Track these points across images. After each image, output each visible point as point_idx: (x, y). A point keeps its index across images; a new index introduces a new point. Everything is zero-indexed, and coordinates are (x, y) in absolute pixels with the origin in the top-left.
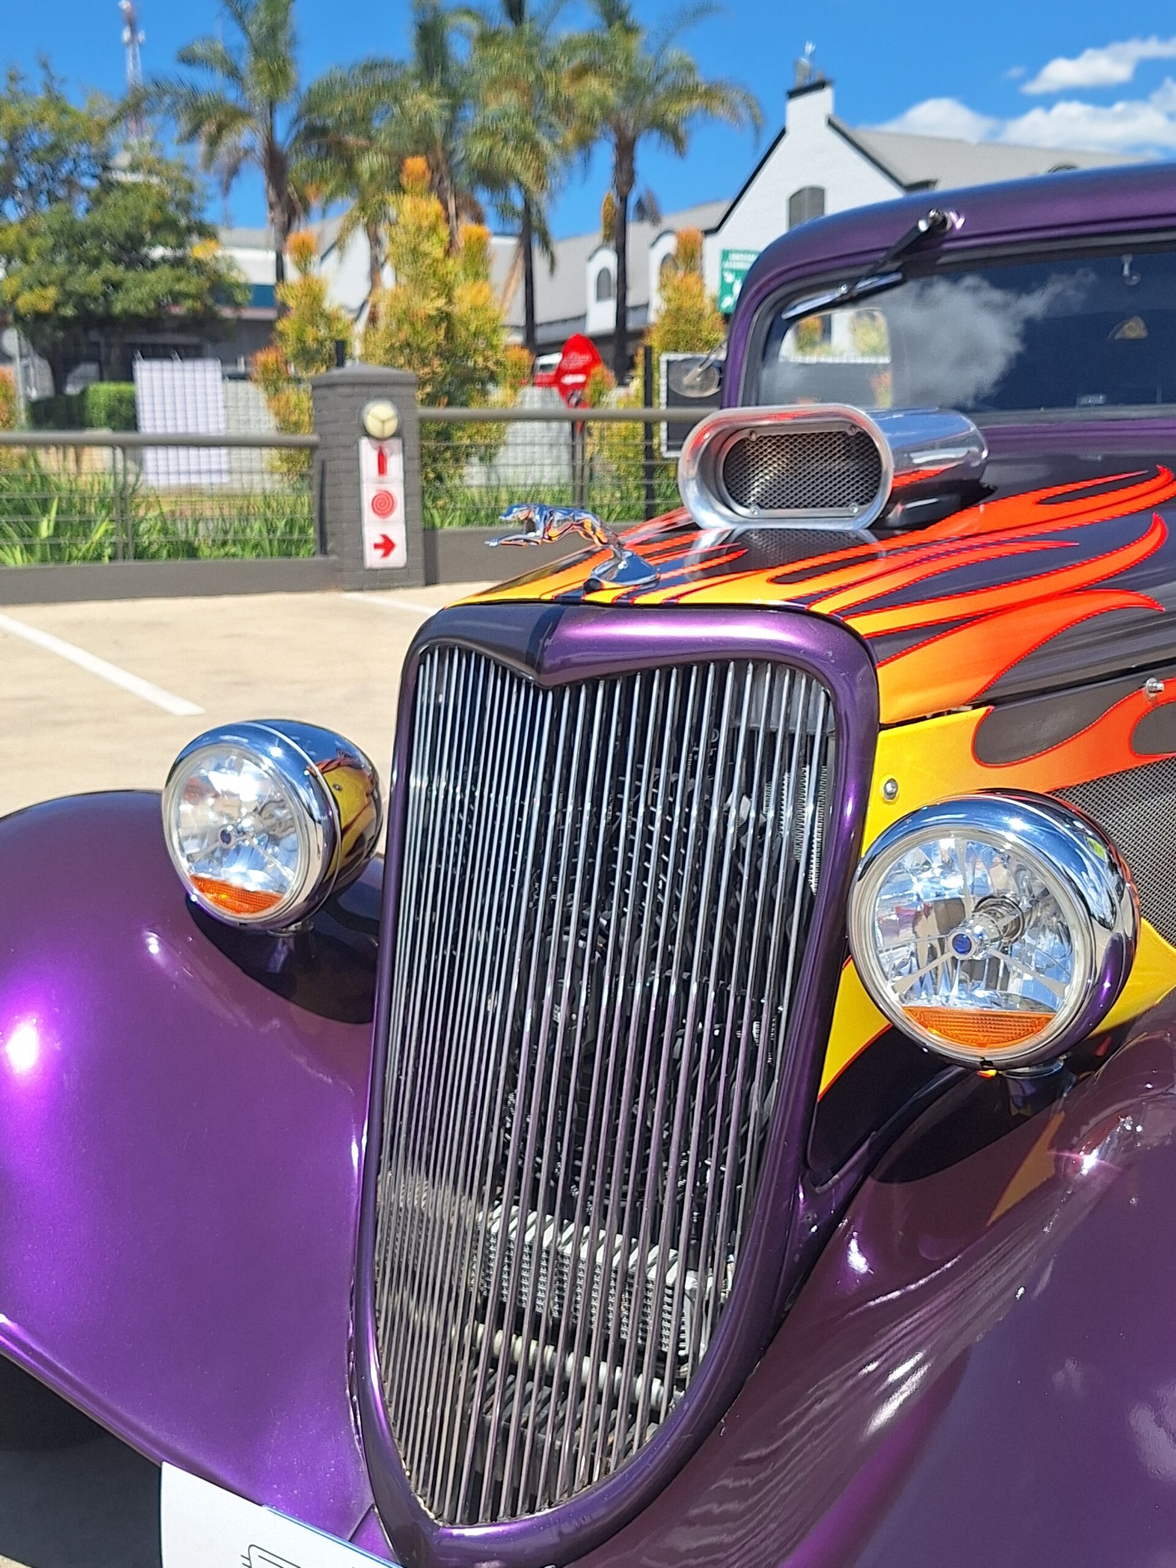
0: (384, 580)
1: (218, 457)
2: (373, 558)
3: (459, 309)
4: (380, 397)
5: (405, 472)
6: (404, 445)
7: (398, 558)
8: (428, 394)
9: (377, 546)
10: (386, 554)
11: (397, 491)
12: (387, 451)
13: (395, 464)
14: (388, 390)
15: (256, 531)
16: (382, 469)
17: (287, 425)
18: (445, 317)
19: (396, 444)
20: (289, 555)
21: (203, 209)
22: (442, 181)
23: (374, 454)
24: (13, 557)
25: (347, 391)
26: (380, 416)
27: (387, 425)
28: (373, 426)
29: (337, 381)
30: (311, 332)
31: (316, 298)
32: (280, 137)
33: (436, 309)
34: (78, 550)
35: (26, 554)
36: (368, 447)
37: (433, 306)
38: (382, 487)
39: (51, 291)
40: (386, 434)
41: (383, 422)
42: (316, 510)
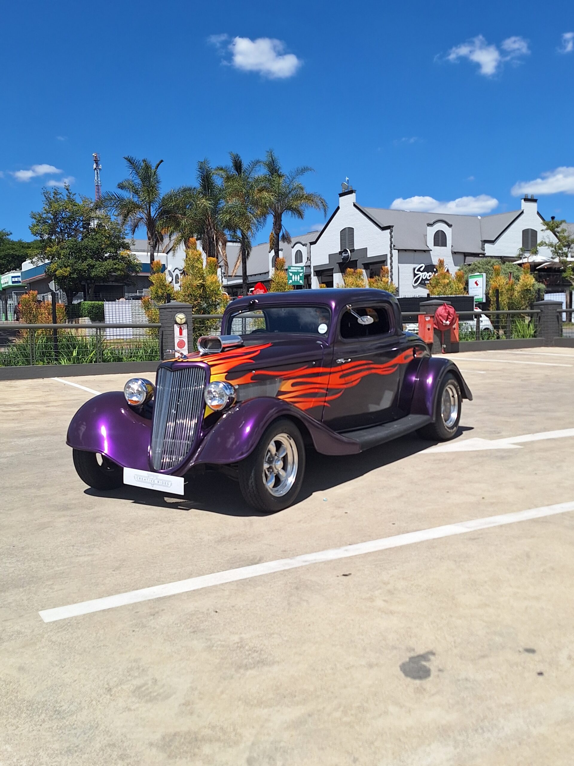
1: (130, 331)
3: (208, 283)
4: (180, 312)
5: (188, 334)
6: (188, 326)
8: (197, 309)
11: (186, 340)
12: (182, 328)
13: (185, 332)
14: (183, 310)
15: (141, 353)
16: (181, 333)
17: (151, 320)
18: (203, 286)
19: (185, 326)
20: (151, 360)
21: (125, 238)
22: (211, 229)
23: (178, 329)
24: (64, 362)
25: (170, 310)
26: (180, 317)
27: (182, 320)
28: (178, 320)
29: (167, 307)
30: (160, 290)
31: (161, 280)
32: (152, 214)
33: (200, 283)
34: (85, 359)
35: (68, 361)
36: (177, 327)
37: (199, 282)
38: (181, 339)
39: (68, 269)
40: (182, 323)
41: (181, 319)
42: (160, 346)
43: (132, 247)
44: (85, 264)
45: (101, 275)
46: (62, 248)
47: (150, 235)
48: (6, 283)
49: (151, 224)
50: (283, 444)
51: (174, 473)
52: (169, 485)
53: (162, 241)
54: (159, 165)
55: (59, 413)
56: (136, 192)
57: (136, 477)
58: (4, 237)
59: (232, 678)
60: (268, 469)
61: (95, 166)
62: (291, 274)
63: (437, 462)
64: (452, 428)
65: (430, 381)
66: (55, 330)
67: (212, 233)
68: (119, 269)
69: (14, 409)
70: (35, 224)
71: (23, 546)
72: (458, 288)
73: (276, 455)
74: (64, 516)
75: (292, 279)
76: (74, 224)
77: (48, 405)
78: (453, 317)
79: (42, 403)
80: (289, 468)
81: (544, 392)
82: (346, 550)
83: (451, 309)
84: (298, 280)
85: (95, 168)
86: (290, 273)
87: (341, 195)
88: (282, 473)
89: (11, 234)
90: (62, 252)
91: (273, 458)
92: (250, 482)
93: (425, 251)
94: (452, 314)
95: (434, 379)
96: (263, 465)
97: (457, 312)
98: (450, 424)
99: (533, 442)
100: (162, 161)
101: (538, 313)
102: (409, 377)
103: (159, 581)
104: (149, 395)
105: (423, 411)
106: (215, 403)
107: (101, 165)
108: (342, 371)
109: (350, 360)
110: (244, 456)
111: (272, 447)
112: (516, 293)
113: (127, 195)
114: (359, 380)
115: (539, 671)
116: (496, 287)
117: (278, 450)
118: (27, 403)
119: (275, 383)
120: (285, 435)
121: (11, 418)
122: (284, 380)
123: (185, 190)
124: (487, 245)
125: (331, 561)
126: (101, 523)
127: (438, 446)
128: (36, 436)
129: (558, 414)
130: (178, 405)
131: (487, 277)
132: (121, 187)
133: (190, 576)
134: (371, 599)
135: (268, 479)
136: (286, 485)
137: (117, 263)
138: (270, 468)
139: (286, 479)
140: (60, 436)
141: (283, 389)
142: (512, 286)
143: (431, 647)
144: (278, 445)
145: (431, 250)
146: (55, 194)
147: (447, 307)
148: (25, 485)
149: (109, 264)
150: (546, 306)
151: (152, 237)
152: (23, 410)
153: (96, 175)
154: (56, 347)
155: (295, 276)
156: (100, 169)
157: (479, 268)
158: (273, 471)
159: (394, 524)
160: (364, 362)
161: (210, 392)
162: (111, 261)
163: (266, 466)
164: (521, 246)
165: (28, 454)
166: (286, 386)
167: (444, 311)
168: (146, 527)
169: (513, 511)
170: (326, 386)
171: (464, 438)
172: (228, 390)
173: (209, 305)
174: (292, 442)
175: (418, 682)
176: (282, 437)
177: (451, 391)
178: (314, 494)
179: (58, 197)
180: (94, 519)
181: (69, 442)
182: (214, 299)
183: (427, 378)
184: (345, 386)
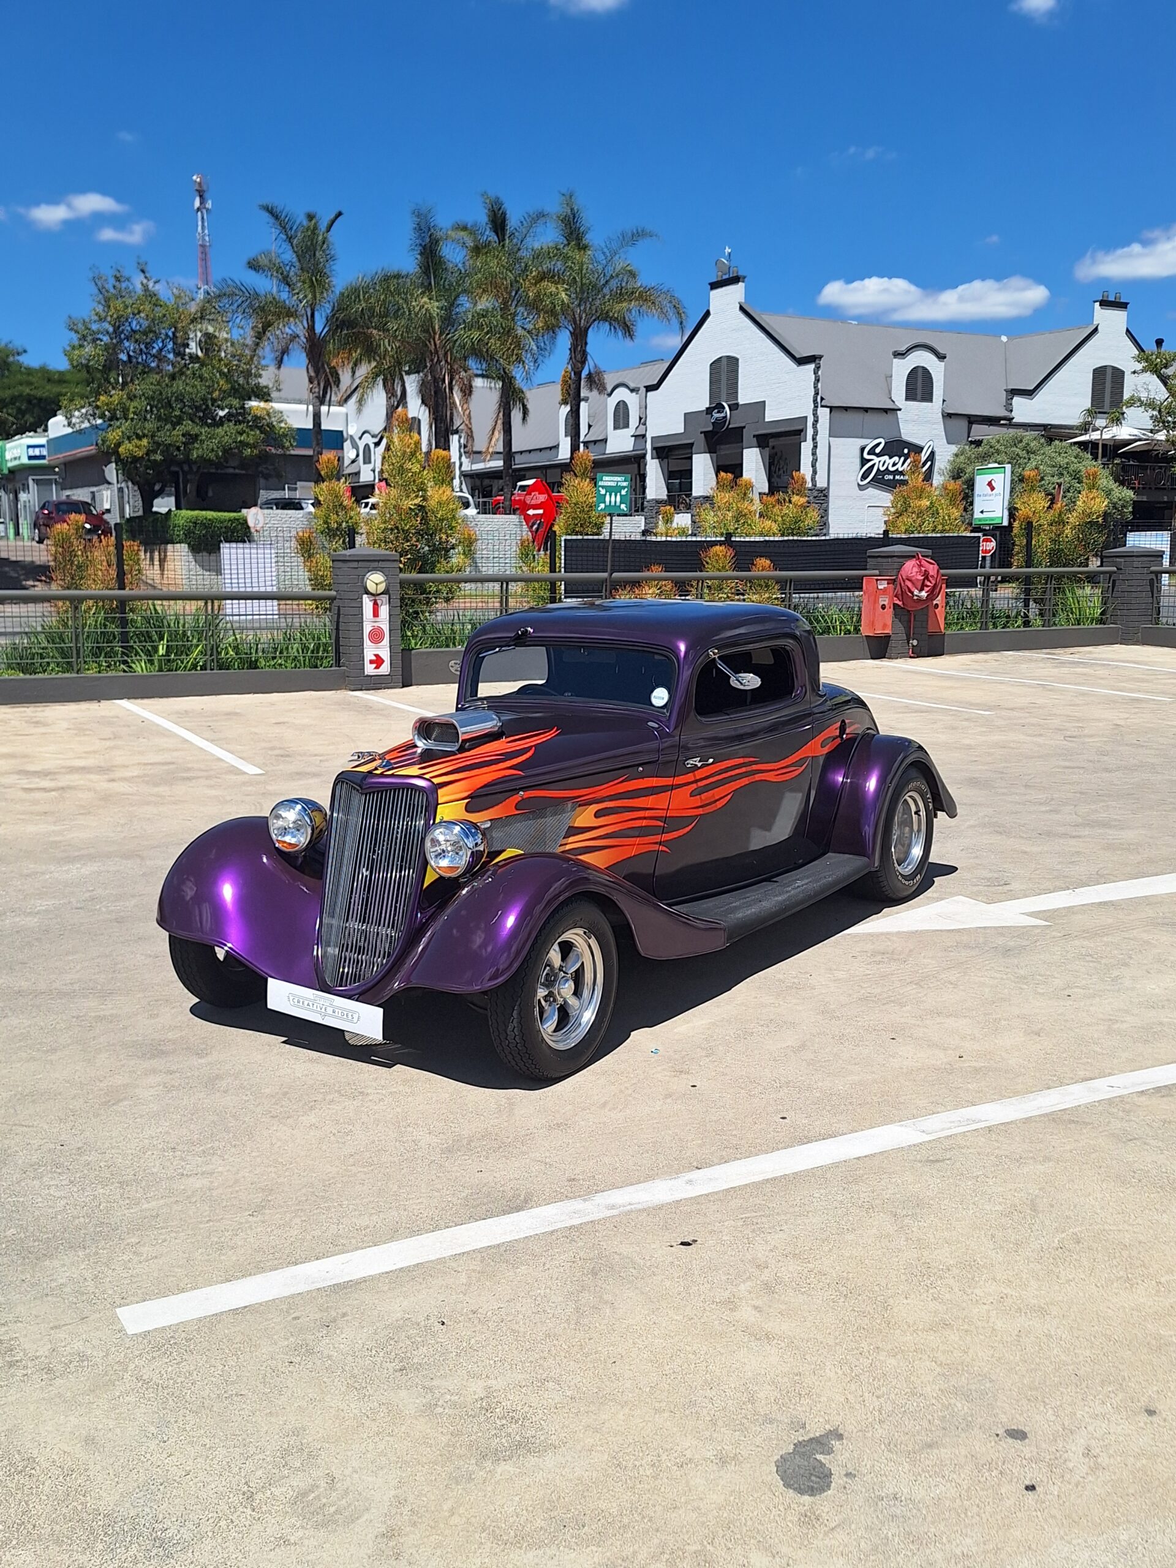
0: (376, 684)
1: (272, 606)
2: (370, 669)
3: (432, 503)
4: (375, 569)
5: (390, 615)
6: (390, 599)
7: (385, 669)
8: (409, 559)
9: (371, 662)
10: (377, 668)
11: (386, 627)
12: (379, 602)
13: (384, 611)
14: (381, 564)
15: (295, 650)
16: (376, 614)
17: (317, 581)
18: (421, 508)
19: (385, 598)
20: (316, 667)
21: (260, 376)
22: (439, 361)
23: (371, 604)
24: (140, 667)
25: (355, 565)
26: (375, 580)
27: (379, 586)
28: (371, 587)
29: (348, 558)
30: (333, 517)
31: (337, 496)
32: (319, 328)
33: (415, 505)
34: (182, 663)
35: (148, 665)
36: (367, 600)
37: (413, 502)
38: (376, 624)
39: (145, 442)
40: (379, 592)
41: (377, 584)
42: (333, 637)
43: (274, 395)
44: (179, 430)
45: (212, 456)
46: (131, 398)
47: (313, 374)
48: (15, 459)
49: (316, 351)
50: (576, 947)
51: (364, 996)
52: (355, 1020)
53: (338, 386)
54: (333, 222)
55: (135, 798)
56: (286, 280)
57: (291, 998)
58: (11, 359)
59: (470, 1479)
60: (546, 998)
61: (197, 203)
62: (603, 492)
63: (879, 958)
64: (911, 877)
65: (872, 784)
66: (123, 602)
67: (441, 369)
68: (247, 445)
69: (46, 783)
70: (76, 343)
71: (80, 1145)
72: (949, 516)
73: (560, 969)
74: (154, 1071)
75: (605, 502)
76: (155, 345)
77: (112, 776)
78: (934, 582)
79: (100, 770)
80: (586, 993)
81: (1107, 770)
82: (690, 1182)
83: (932, 566)
84: (618, 504)
85: (198, 209)
86: (600, 489)
87: (715, 286)
88: (572, 1001)
89: (25, 351)
90: (132, 406)
91: (556, 975)
92: (510, 1028)
93: (886, 411)
94: (932, 576)
95: (881, 782)
96: (536, 991)
97: (942, 571)
98: (907, 869)
99: (1070, 910)
100: (340, 214)
101: (1111, 573)
102: (830, 776)
103: (336, 1247)
104: (317, 832)
105: (857, 847)
106: (444, 863)
107: (210, 202)
108: (696, 781)
109: (711, 760)
110: (500, 980)
111: (554, 955)
112: (1068, 531)
113: (266, 285)
114: (729, 796)
115: (1028, 1483)
116: (1028, 517)
117: (564, 958)
118: (73, 770)
119: (563, 811)
120: (580, 931)
121: (38, 808)
122: (580, 806)
123: (387, 279)
124: (1017, 401)
125: (660, 1207)
126: (225, 1092)
127: (884, 917)
128: (91, 858)
129: (1129, 835)
130: (373, 859)
131: (1012, 472)
132: (254, 265)
133: (393, 1234)
134: (731, 1304)
135: (545, 1016)
136: (580, 1024)
137: (244, 432)
138: (550, 994)
139: (579, 1016)
140: (138, 861)
141: (578, 823)
142: (1060, 515)
143: (836, 1421)
144: (567, 949)
145: (900, 410)
146: (118, 279)
147: (923, 562)
148: (76, 987)
149: (227, 434)
150: (1127, 559)
151: (317, 376)
152: (63, 788)
153: (200, 223)
154: (125, 637)
155: (610, 495)
156: (207, 210)
157: (998, 452)
158: (555, 1000)
159: (784, 1118)
160: (741, 760)
161: (435, 842)
162: (230, 427)
163: (541, 993)
164: (1088, 405)
165: (79, 905)
166: (585, 817)
167: (916, 569)
168: (312, 1108)
169: (1016, 1093)
170: (662, 813)
171: (935, 895)
172: (471, 839)
173: (434, 550)
174: (593, 942)
175: (806, 1499)
176: (575, 935)
177: (914, 801)
178: (632, 1033)
179: (124, 285)
180: (211, 1083)
181: (162, 922)
182: (444, 537)
183: (866, 778)
184: (700, 811)
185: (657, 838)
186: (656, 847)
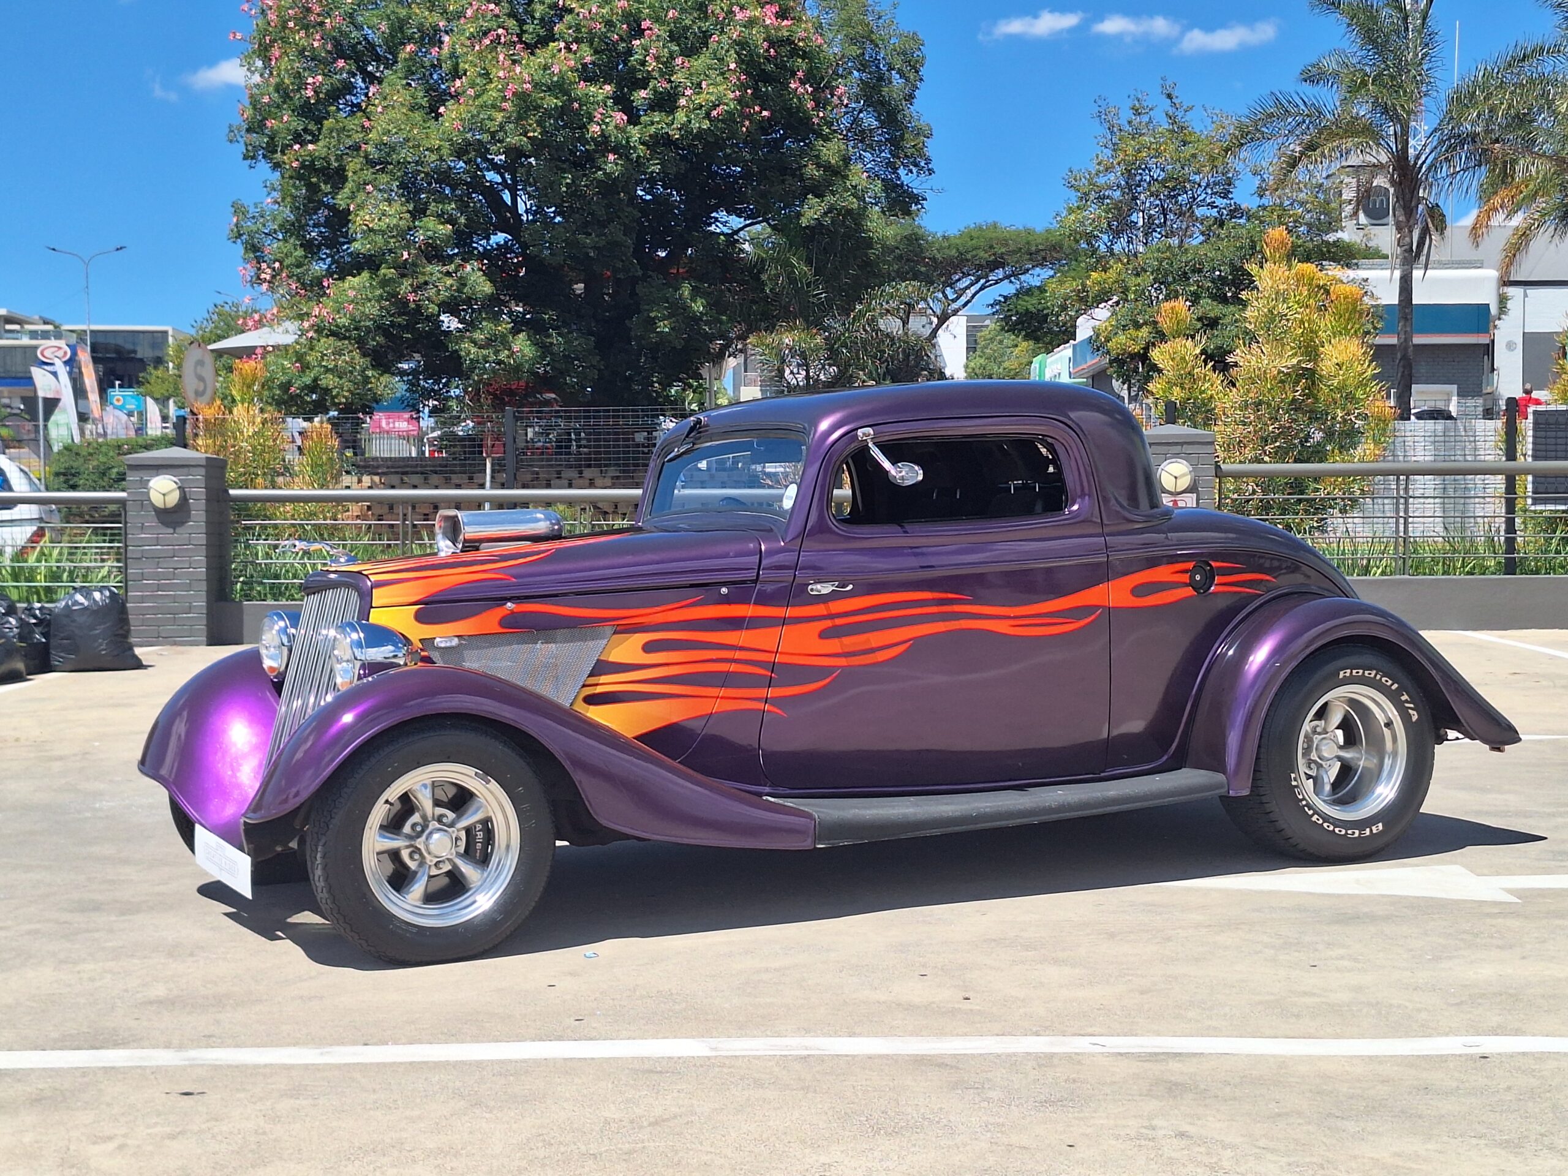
6: (1198, 499)
64: (1357, 824)
88: (467, 868)
98: (1355, 813)
108: (830, 616)
109: (850, 587)
111: (422, 797)
114: (901, 648)
117: (452, 807)
119: (588, 639)
120: (467, 770)
135: (410, 879)
136: (475, 901)
139: (478, 890)
141: (620, 656)
160: (927, 595)
170: (766, 658)
174: (495, 788)
176: (460, 775)
177: (1374, 702)
184: (842, 662)
185: (762, 692)
186: (761, 706)
